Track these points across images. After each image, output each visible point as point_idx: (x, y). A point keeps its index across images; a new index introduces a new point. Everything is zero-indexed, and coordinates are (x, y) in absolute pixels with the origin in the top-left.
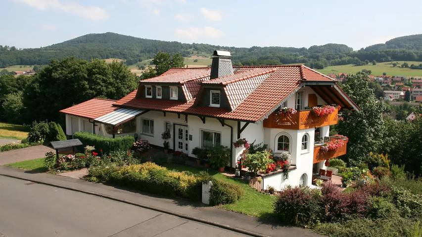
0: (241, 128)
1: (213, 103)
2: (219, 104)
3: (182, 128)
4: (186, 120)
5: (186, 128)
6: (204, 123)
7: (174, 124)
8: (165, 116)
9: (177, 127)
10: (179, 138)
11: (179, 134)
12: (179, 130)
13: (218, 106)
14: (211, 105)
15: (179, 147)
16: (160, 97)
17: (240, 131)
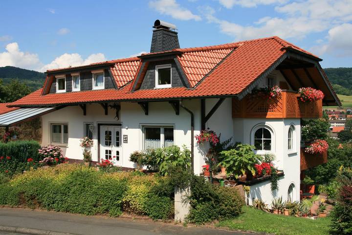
0: (206, 114)
1: (159, 84)
2: (169, 83)
3: (111, 129)
4: (118, 115)
5: (117, 129)
6: (147, 114)
7: (99, 125)
8: (85, 114)
9: (103, 129)
10: (106, 144)
11: (106, 138)
12: (106, 133)
13: (169, 86)
14: (157, 86)
15: (107, 157)
16: (78, 89)
17: (205, 119)
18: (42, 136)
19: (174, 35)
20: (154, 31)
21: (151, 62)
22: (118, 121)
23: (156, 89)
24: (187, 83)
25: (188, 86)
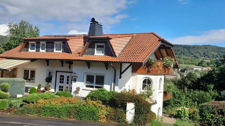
0: (123, 70)
4: (70, 68)
6: (89, 68)
8: (48, 65)
9: (59, 74)
10: (60, 82)
11: (61, 79)
12: (61, 76)
13: (103, 55)
14: (96, 54)
15: (60, 90)
16: (44, 51)
17: (121, 73)
18: (16, 75)
19: (100, 26)
20: (91, 23)
21: (93, 41)
22: (70, 70)
23: (95, 56)
24: (113, 54)
25: (114, 56)
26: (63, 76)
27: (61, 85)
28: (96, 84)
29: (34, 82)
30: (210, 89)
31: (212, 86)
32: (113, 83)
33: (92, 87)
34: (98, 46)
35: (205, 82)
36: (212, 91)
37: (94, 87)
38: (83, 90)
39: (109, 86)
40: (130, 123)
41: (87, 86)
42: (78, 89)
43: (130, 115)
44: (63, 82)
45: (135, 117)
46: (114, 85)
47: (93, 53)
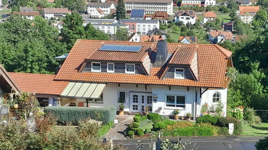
4: (146, 88)
5: (142, 94)
6: (170, 90)
7: (130, 92)
8: (119, 86)
9: (132, 94)
10: (134, 102)
11: (134, 99)
12: (134, 96)
13: (182, 78)
14: (175, 77)
15: (134, 109)
16: (113, 72)
17: (201, 94)
23: (176, 79)
24: (194, 79)
25: (195, 80)
26: (137, 96)
27: (135, 104)
28: (177, 103)
29: (102, 103)
30: (255, 69)
31: (257, 65)
32: (195, 103)
33: (174, 106)
34: (177, 70)
35: (246, 56)
36: (257, 71)
37: (176, 106)
38: (164, 109)
39: (191, 105)
40: (231, 134)
41: (167, 105)
42: (160, 109)
43: (231, 130)
44: (137, 102)
45: (234, 131)
46: (196, 104)
47: (173, 77)
